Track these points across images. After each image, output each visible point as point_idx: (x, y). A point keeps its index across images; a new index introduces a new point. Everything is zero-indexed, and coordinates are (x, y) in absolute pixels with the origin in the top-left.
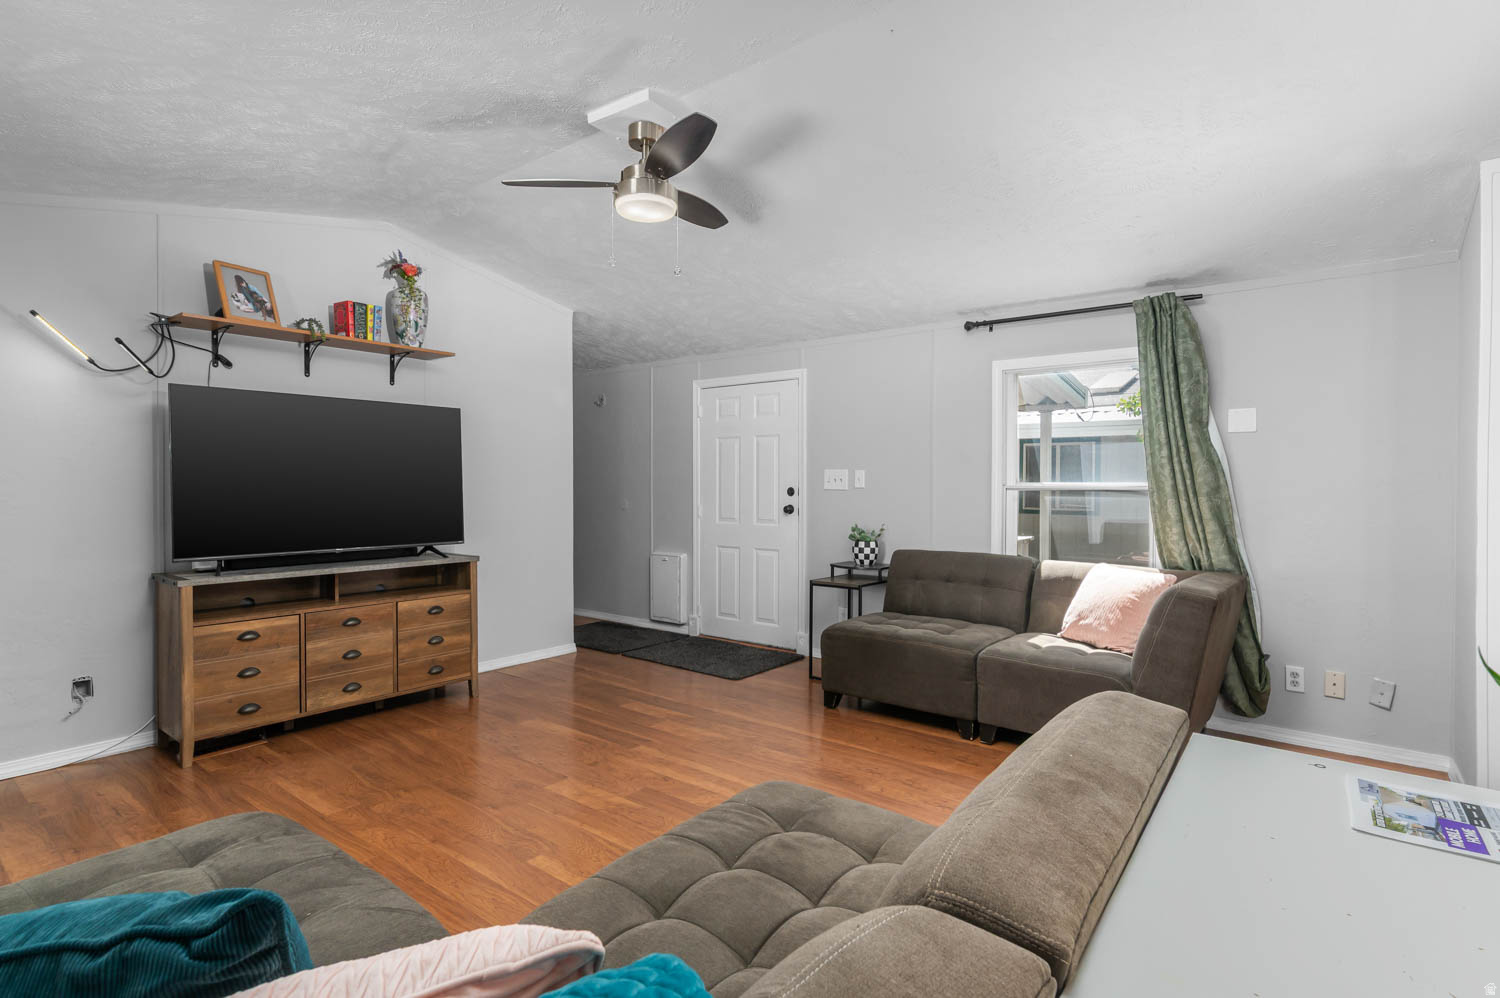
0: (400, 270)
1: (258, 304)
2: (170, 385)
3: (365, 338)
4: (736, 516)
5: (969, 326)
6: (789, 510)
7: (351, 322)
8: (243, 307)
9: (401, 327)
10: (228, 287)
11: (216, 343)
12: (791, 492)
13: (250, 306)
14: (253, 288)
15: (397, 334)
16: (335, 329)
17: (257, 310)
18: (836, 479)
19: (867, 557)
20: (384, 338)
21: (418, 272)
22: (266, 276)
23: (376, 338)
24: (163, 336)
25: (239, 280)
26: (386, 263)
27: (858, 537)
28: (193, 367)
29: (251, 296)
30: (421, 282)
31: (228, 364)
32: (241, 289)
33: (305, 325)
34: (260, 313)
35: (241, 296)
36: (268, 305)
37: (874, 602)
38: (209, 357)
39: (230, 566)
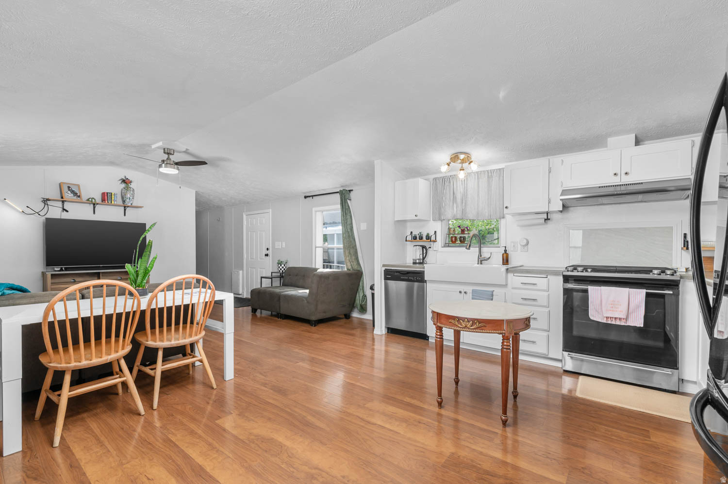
0: (125, 181)
1: (75, 194)
2: (46, 218)
3: (111, 203)
4: (254, 258)
5: (306, 197)
6: (267, 255)
7: (106, 198)
8: (70, 195)
9: (125, 199)
10: (65, 189)
11: (63, 205)
12: (268, 249)
13: (72, 195)
14: (73, 189)
15: (124, 202)
16: (102, 201)
17: (74, 196)
18: (278, 245)
19: (281, 269)
20: (120, 202)
21: (131, 182)
22: (78, 186)
23: (115, 203)
24: (45, 204)
25: (69, 187)
26: (121, 179)
27: (280, 263)
28: (55, 213)
29: (73, 192)
30: (132, 186)
31: (67, 211)
32: (69, 190)
33: (90, 200)
34: (76, 197)
35: (69, 192)
36: (79, 194)
37: (277, 283)
38: (61, 209)
39: (66, 269)
